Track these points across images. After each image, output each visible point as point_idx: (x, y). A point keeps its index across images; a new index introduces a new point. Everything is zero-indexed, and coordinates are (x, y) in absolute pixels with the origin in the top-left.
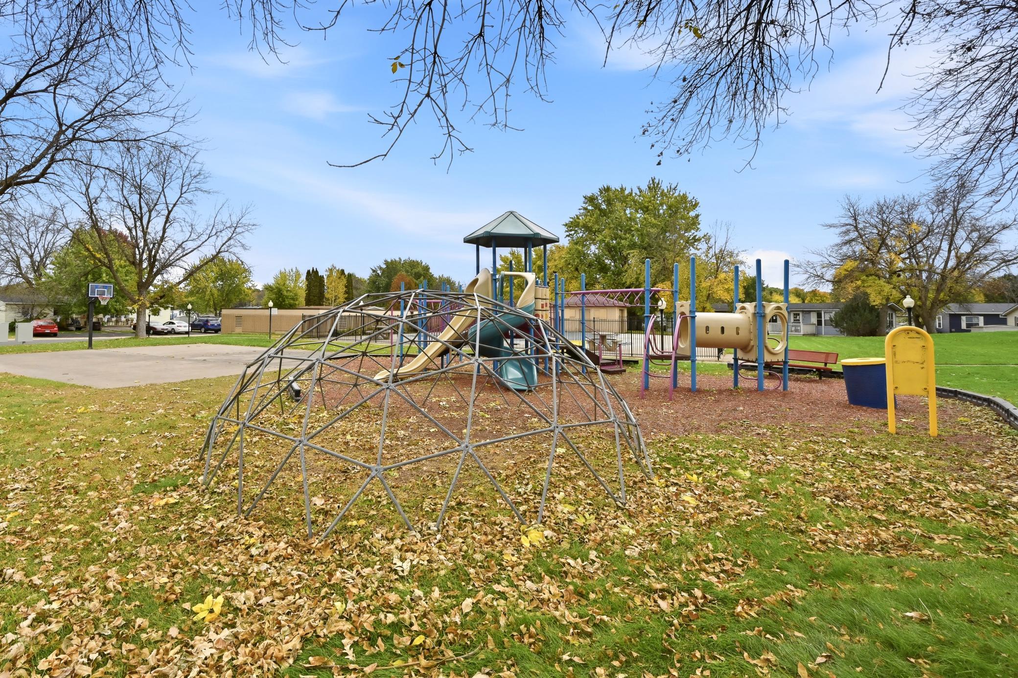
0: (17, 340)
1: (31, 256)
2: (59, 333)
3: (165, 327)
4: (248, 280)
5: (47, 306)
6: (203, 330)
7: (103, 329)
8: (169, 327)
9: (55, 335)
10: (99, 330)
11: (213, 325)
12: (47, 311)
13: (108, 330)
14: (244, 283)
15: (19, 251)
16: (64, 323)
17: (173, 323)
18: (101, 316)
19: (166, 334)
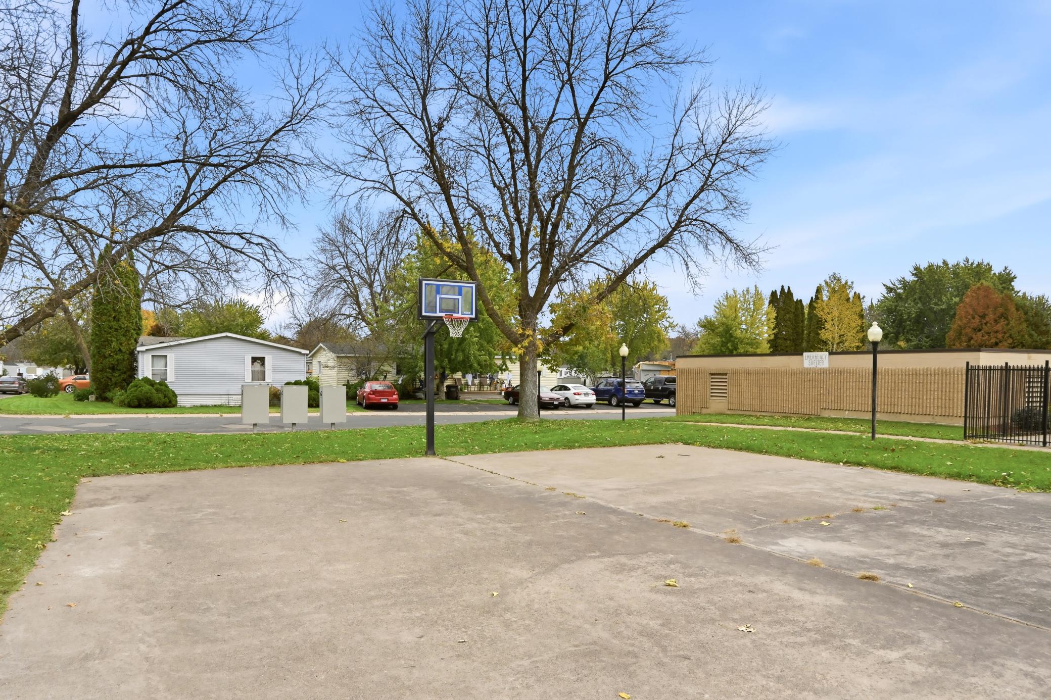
0: (321, 417)
1: (371, 286)
2: (400, 404)
3: (554, 395)
4: (663, 316)
5: (386, 359)
6: (614, 402)
7: (462, 397)
8: (560, 395)
9: (391, 407)
10: (457, 398)
11: (631, 392)
12: (386, 367)
13: (469, 398)
14: (657, 321)
15: (357, 280)
16: (410, 388)
17: (566, 389)
18: (459, 375)
19: (556, 408)
